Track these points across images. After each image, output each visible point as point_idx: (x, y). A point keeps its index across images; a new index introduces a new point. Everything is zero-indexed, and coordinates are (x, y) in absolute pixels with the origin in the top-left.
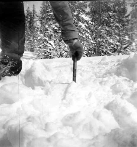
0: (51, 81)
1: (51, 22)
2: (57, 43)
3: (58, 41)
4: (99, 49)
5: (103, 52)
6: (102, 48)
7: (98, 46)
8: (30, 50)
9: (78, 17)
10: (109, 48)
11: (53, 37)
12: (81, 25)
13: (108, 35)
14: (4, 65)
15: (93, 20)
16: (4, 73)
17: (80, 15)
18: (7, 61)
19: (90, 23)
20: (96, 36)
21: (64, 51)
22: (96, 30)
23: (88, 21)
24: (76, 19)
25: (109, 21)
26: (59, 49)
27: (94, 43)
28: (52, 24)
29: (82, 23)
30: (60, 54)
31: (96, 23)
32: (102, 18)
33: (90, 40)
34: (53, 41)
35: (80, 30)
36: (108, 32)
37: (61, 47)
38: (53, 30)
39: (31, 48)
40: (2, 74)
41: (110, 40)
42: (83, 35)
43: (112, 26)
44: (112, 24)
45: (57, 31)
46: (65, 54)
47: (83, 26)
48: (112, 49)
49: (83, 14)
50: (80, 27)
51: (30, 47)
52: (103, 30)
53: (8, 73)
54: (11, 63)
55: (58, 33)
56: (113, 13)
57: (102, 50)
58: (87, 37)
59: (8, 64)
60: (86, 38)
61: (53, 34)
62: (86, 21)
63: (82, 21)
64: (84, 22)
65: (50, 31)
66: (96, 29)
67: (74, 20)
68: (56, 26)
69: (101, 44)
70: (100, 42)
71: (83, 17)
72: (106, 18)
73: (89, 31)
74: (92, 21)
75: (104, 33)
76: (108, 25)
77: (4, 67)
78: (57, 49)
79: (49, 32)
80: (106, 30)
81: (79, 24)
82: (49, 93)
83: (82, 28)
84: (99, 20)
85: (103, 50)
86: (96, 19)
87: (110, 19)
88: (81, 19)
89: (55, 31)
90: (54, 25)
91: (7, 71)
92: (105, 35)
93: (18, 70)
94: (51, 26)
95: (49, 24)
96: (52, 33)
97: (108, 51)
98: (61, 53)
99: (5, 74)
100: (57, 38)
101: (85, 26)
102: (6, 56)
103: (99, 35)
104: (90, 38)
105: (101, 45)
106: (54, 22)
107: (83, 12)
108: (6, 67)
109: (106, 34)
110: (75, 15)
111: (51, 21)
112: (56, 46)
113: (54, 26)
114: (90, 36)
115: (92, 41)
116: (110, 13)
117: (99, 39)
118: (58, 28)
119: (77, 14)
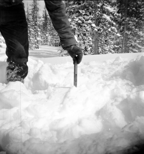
0: (56, 85)
1: (74, 16)
2: (81, 37)
3: (82, 35)
4: (126, 42)
5: (131, 45)
6: (130, 41)
7: (125, 40)
8: (54, 45)
9: (102, 9)
10: (138, 41)
11: (77, 31)
12: (106, 17)
13: (137, 27)
14: (11, 70)
15: (120, 11)
16: (11, 77)
17: (104, 7)
18: (14, 67)
19: (116, 15)
20: (123, 28)
21: (89, 46)
22: (123, 22)
23: (113, 13)
24: (100, 11)
25: (138, 11)
26: (84, 44)
27: (121, 37)
28: (75, 17)
29: (107, 15)
30: (85, 49)
31: (124, 14)
32: (129, 8)
33: (117, 33)
34: (77, 35)
35: (105, 23)
36: (136, 24)
37: (85, 41)
38: (77, 24)
39: (56, 43)
40: (9, 78)
41: (140, 32)
42: (109, 28)
43: (142, 17)
44: (141, 14)
45: (80, 25)
46: (89, 49)
47: (108, 18)
48: (142, 42)
49: (107, 5)
50: (105, 19)
51: (54, 42)
52: (132, 21)
53: (15, 78)
54: (17, 68)
55: (82, 26)
56: (142, 2)
57: (130, 43)
58: (112, 30)
59: (15, 70)
60: (111, 32)
61: (76, 29)
62: (111, 13)
63: (107, 13)
64: (109, 14)
65: (74, 25)
66: (123, 20)
67: (98, 12)
68: (80, 19)
69: (129, 37)
70: (128, 35)
71: (108, 9)
72: (134, 9)
73: (114, 23)
74: (118, 12)
75: (133, 24)
76: (137, 15)
77: (11, 72)
78: (81, 44)
79: (72, 26)
80: (135, 21)
81: (103, 17)
82: (50, 97)
83: (107, 20)
84: (126, 11)
85: (132, 43)
86: (123, 10)
87: (139, 9)
88: (106, 11)
89: (79, 25)
90: (78, 18)
91: (14, 76)
92: (133, 27)
93: (24, 75)
94: (74, 19)
95: (72, 17)
96: (75, 27)
97: (137, 45)
98: (86, 47)
99: (12, 79)
100: (81, 32)
101: (111, 18)
102: (12, 61)
103: (126, 28)
104: (116, 31)
105: (129, 39)
106: (78, 15)
107: (108, 3)
108: (13, 73)
109: (134, 25)
110: (99, 7)
111: (74, 14)
112: (81, 41)
113: (77, 20)
114: (116, 29)
115: (119, 35)
116: (139, 3)
117: (127, 32)
118: (82, 21)
119: (101, 6)
